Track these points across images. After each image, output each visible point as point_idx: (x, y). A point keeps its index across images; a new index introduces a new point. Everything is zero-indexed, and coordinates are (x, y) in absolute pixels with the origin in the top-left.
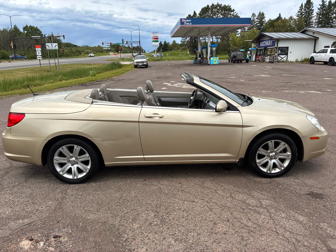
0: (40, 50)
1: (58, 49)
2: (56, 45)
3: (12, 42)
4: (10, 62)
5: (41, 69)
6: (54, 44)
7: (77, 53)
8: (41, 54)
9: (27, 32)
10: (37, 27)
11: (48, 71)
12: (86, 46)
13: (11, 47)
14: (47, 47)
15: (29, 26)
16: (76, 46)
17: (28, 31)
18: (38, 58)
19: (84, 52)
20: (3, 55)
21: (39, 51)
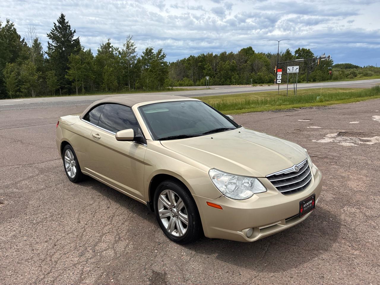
0: (281, 74)
1: (298, 72)
2: (297, 68)
3: (276, 67)
4: (269, 86)
5: (279, 93)
6: (295, 67)
7: (352, 75)
8: (281, 78)
9: (298, 55)
10: (309, 50)
11: (284, 96)
12: (370, 67)
13: (275, 71)
14: (288, 70)
15: (301, 49)
16: (356, 67)
17: (300, 54)
18: (278, 82)
19: (363, 73)
20: (270, 79)
21: (279, 75)
